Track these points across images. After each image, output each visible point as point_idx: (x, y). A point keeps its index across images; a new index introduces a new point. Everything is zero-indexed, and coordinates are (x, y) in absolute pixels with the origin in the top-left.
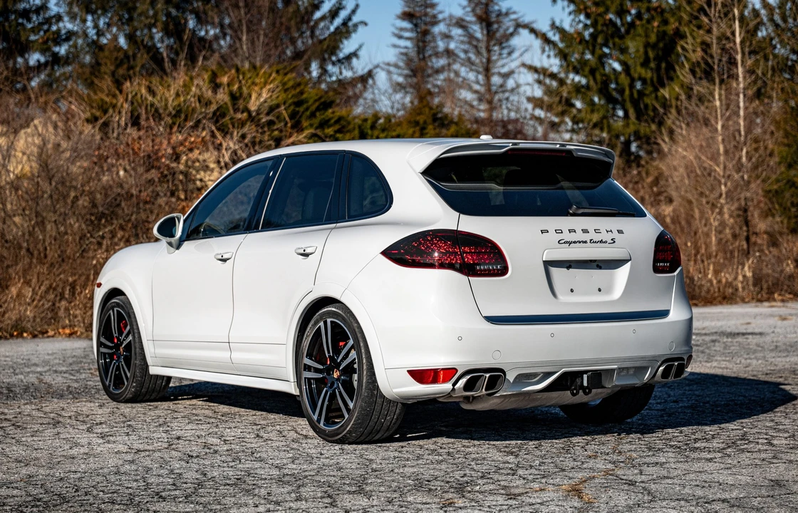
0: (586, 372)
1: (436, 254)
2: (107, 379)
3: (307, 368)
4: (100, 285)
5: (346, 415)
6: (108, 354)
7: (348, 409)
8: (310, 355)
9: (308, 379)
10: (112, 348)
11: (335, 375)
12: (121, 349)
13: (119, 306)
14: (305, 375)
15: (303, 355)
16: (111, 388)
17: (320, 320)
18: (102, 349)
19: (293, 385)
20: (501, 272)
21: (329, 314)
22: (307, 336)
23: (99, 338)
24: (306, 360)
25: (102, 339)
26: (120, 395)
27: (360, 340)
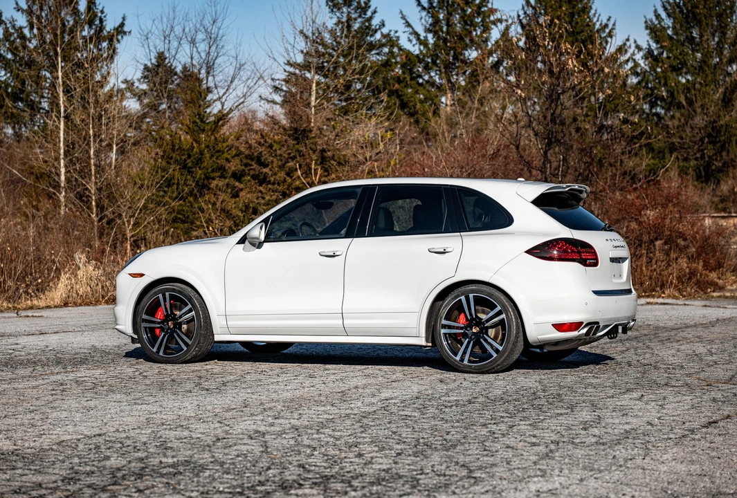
0: (620, 324)
1: (555, 252)
2: (153, 347)
3: (444, 326)
4: (142, 275)
5: (495, 355)
6: (149, 328)
7: (497, 351)
8: (446, 318)
9: (445, 334)
10: (159, 323)
11: (474, 330)
12: (170, 323)
13: (173, 290)
14: (443, 331)
15: (441, 318)
16: (161, 354)
17: (462, 295)
18: (144, 325)
19: (424, 339)
20: (596, 264)
21: (472, 291)
22: (446, 306)
23: (142, 316)
24: (444, 322)
25: (144, 317)
26: (176, 358)
27: (509, 307)
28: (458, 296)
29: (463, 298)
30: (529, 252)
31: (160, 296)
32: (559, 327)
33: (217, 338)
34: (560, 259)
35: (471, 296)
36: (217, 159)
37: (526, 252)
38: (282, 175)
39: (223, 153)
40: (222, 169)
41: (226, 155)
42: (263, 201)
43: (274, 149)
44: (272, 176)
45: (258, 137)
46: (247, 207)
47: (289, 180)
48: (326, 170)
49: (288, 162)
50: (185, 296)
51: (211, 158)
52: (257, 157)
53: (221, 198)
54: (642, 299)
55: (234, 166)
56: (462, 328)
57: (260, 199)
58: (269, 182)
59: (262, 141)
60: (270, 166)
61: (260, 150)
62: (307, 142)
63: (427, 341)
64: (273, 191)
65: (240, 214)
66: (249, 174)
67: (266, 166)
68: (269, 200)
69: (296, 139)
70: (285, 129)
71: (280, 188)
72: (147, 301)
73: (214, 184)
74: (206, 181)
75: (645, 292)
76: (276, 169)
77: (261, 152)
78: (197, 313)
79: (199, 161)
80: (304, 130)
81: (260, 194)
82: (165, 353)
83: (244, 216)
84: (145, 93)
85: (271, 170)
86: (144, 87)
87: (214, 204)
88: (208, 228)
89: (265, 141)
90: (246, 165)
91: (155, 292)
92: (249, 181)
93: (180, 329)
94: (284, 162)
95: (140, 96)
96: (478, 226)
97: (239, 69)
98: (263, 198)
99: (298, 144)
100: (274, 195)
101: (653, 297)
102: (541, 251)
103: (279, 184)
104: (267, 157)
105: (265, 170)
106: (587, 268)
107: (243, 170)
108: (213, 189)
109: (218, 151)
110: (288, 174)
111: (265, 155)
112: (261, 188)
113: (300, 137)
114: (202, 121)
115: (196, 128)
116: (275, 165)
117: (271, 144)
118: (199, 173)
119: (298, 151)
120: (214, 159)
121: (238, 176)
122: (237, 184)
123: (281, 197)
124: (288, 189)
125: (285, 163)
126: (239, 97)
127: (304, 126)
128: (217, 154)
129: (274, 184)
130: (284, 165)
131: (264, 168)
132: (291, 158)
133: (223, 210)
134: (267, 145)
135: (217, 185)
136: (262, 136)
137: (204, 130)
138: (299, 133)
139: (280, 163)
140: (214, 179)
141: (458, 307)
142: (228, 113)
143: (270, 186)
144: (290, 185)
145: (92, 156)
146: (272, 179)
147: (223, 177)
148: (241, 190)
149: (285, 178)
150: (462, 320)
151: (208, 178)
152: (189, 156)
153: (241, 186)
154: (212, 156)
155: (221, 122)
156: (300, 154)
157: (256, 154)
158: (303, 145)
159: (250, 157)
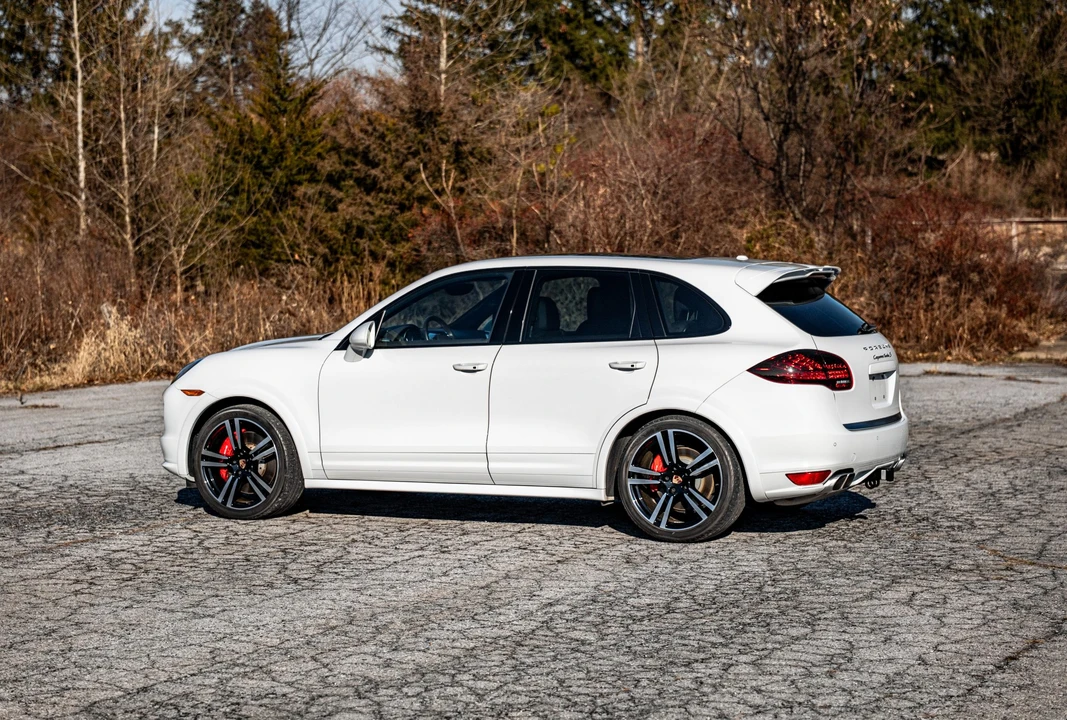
0: (883, 468)
1: (791, 370)
2: (218, 496)
3: (632, 475)
4: (200, 393)
5: (705, 517)
6: (211, 468)
7: (707, 511)
8: (636, 463)
9: (633, 486)
10: (225, 461)
11: (675, 481)
12: (241, 462)
13: (245, 415)
14: (630, 482)
15: (628, 463)
16: (229, 505)
17: (658, 430)
18: (204, 463)
19: (603, 492)
20: (849, 386)
21: (672, 426)
22: (635, 445)
23: (200, 451)
24: (632, 468)
25: (204, 452)
26: (250, 512)
27: (724, 449)
28: (652, 432)
29: (659, 435)
30: (754, 370)
31: (227, 422)
32: (796, 478)
33: (309, 484)
34: (798, 380)
35: (670, 432)
36: (305, 154)
37: (748, 370)
38: (399, 178)
39: (314, 146)
40: (312, 168)
41: (318, 149)
42: (371, 218)
43: (387, 140)
44: (384, 180)
45: (363, 123)
46: (349, 225)
47: (409, 186)
48: (463, 171)
49: (407, 160)
50: (262, 423)
51: (296, 154)
52: (363, 152)
53: (310, 215)
54: (919, 363)
55: (329, 165)
56: (657, 478)
57: (368, 214)
58: (381, 190)
59: (370, 129)
60: (381, 167)
61: (367, 143)
62: (435, 130)
63: (608, 494)
64: (386, 203)
65: (339, 236)
66: (351, 177)
67: (375, 165)
68: (381, 216)
69: (419, 125)
70: (402, 111)
71: (396, 199)
72: (208, 431)
73: (301, 190)
74: (289, 187)
75: (923, 352)
76: (391, 170)
77: (369, 146)
78: (280, 448)
79: (279, 158)
80: (431, 113)
81: (367, 208)
82: (235, 504)
83: (344, 239)
84: (199, 40)
85: (383, 172)
86: (198, 30)
87: (301, 221)
88: (293, 256)
89: (375, 129)
90: (347, 164)
91: (219, 418)
92: (352, 187)
93: (256, 470)
94: (401, 160)
95: (190, 44)
96: (680, 331)
97: (336, 10)
98: (372, 213)
99: (422, 132)
100: (388, 208)
101: (935, 360)
102: (771, 370)
103: (394, 193)
104: (376, 152)
105: (374, 172)
106: (836, 392)
107: (343, 171)
108: (299, 200)
109: (307, 143)
110: (408, 178)
111: (374, 149)
112: (369, 199)
113: (425, 122)
114: (283, 99)
115: (274, 109)
116: (388, 164)
117: (383, 133)
118: (279, 174)
119: (420, 142)
120: (301, 154)
121: (334, 180)
122: (334, 192)
123: (397, 211)
124: (408, 199)
125: (404, 161)
126: (335, 51)
127: (431, 107)
128: (305, 148)
129: (387, 192)
130: (402, 164)
131: (373, 168)
132: (412, 153)
133: (315, 230)
134: (377, 134)
135: (305, 194)
136: (370, 122)
137: (285, 111)
138: (424, 117)
139: (396, 162)
140: (300, 183)
141: (652, 447)
142: (320, 86)
143: (381, 195)
144: (411, 193)
145: (124, 151)
146: (385, 185)
147: (313, 180)
148: (341, 201)
149: (403, 185)
150: (658, 465)
151: (292, 182)
152: (265, 151)
153: (341, 195)
154: (298, 150)
155: (311, 99)
156: (424, 148)
157: (361, 148)
158: (429, 134)
159: (352, 152)
